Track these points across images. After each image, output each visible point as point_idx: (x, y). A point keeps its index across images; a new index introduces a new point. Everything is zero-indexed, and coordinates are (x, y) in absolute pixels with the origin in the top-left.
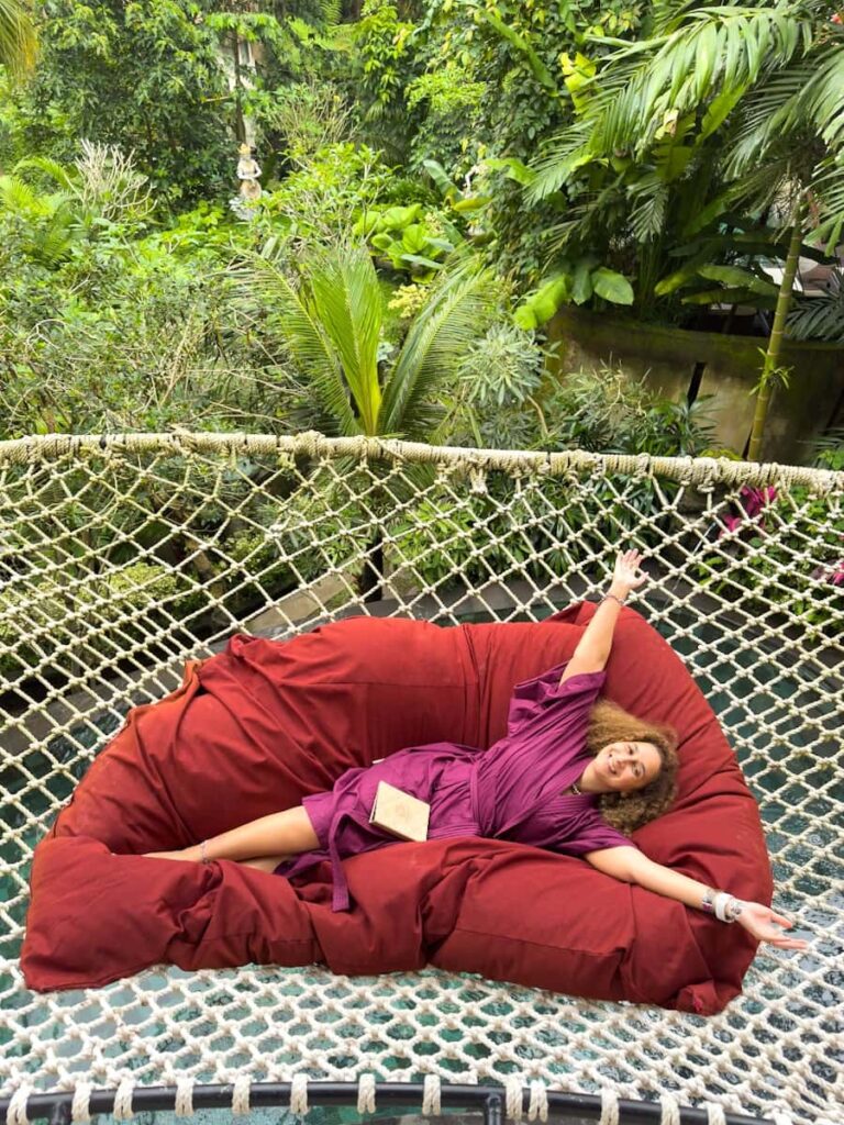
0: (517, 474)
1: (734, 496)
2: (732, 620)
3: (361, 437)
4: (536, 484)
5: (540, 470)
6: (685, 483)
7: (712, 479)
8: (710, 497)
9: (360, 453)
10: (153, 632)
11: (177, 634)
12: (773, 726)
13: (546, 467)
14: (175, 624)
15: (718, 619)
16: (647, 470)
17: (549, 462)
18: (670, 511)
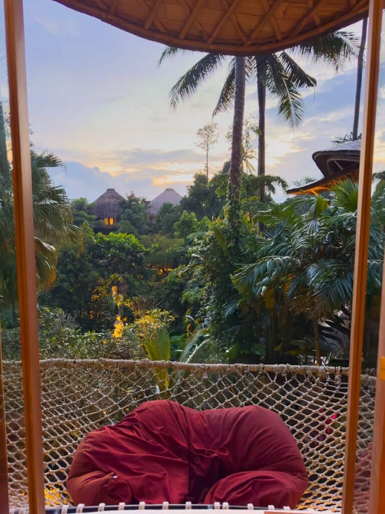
0: (219, 372)
1: (294, 377)
2: (300, 417)
3: (163, 361)
4: (225, 375)
5: (227, 370)
6: (277, 373)
7: (285, 371)
8: (286, 378)
9: (163, 366)
10: (83, 425)
11: (91, 426)
12: (319, 451)
13: (229, 369)
14: (91, 423)
15: (295, 417)
16: (264, 369)
17: (229, 367)
18: (273, 382)
